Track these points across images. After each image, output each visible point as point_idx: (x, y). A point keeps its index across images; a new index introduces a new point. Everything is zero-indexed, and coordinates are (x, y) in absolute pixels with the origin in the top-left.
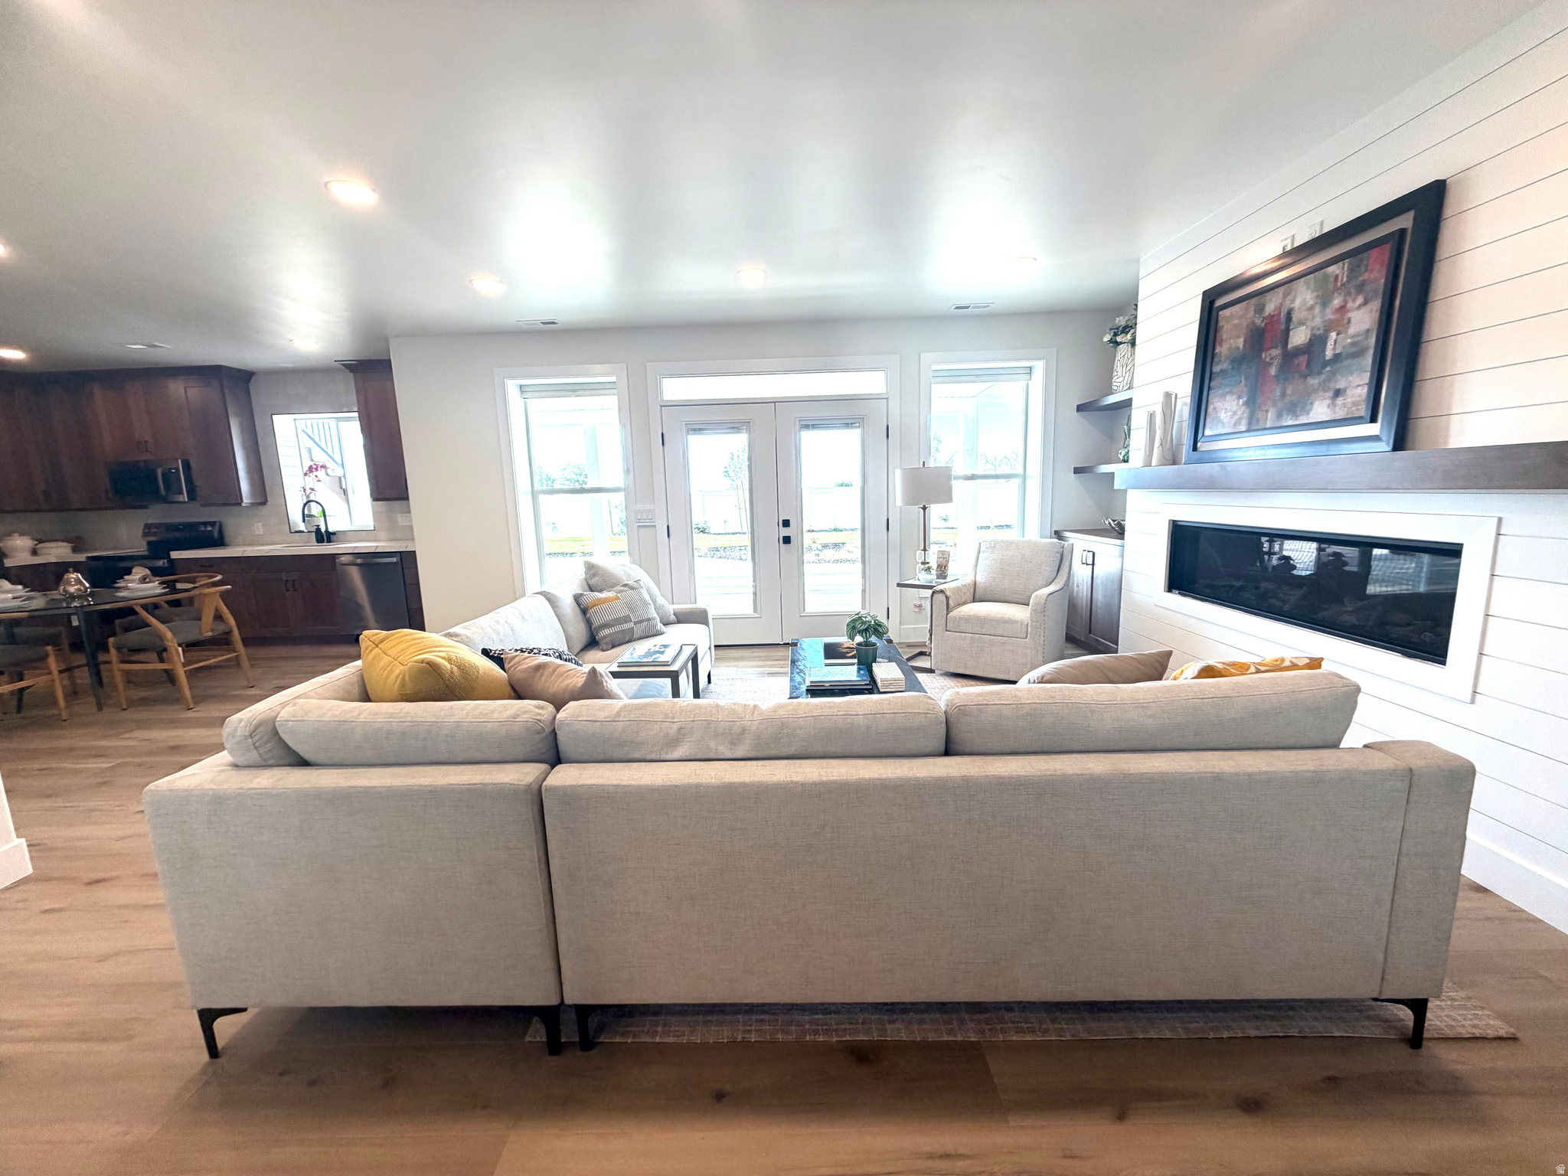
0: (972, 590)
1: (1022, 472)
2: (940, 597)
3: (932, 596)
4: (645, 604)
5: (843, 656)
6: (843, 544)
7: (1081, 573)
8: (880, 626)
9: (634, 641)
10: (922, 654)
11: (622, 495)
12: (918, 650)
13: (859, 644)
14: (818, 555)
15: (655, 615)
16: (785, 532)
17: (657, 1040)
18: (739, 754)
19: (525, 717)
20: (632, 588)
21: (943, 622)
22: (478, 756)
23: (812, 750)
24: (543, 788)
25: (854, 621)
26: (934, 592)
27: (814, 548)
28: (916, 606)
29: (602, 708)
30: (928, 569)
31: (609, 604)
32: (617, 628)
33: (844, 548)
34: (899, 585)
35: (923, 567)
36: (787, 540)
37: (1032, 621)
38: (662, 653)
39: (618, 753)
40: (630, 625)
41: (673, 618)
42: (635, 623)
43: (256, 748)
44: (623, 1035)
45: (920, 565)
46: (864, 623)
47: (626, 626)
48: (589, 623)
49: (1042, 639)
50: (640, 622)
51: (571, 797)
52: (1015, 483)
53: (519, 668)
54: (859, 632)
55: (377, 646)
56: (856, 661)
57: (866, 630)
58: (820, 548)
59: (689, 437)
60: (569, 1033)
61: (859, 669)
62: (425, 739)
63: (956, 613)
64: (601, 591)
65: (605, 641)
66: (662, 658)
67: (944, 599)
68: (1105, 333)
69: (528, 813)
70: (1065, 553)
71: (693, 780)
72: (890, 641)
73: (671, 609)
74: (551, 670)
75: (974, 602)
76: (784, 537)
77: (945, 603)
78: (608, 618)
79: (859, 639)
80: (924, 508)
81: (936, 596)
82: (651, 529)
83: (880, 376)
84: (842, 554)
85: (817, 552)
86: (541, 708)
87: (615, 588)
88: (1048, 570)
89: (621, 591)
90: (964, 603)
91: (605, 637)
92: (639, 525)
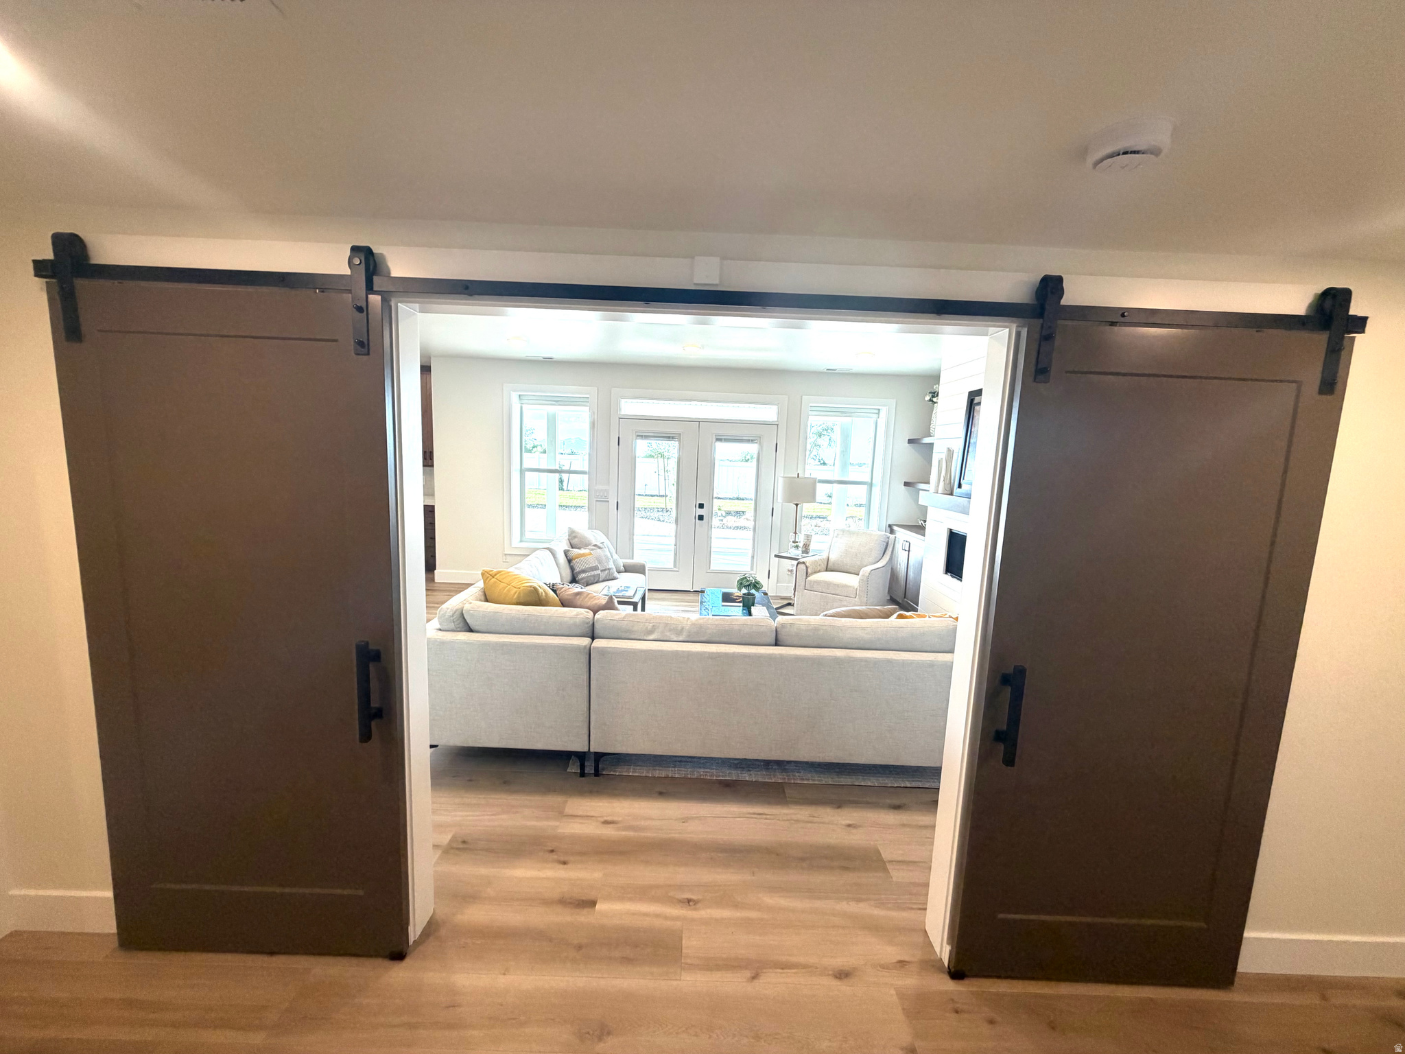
0: (826, 563)
1: (869, 481)
2: (802, 567)
3: (797, 566)
4: (608, 559)
5: (734, 601)
6: (743, 512)
7: (901, 557)
8: (758, 583)
9: (600, 582)
10: (789, 604)
11: (586, 477)
12: (786, 602)
13: (744, 594)
14: (722, 520)
15: (614, 567)
16: (700, 512)
17: (631, 774)
18: (681, 639)
19: (582, 616)
20: (600, 548)
21: (803, 583)
22: (559, 632)
23: (714, 639)
24: (592, 648)
25: (742, 579)
26: (798, 563)
27: (719, 514)
28: (789, 571)
29: (616, 615)
30: (797, 547)
31: (587, 560)
32: (591, 573)
33: (744, 517)
34: (776, 556)
35: (793, 544)
36: (701, 518)
37: (860, 587)
38: (627, 591)
39: (624, 635)
40: (599, 572)
41: (622, 568)
42: (602, 571)
43: (454, 622)
44: (614, 771)
45: (791, 543)
46: (748, 581)
47: (596, 573)
48: (572, 569)
49: (866, 599)
50: (605, 570)
51: (603, 652)
52: (865, 488)
53: (567, 593)
54: (744, 586)
55: (493, 577)
56: (741, 604)
57: (749, 586)
58: (724, 514)
59: (637, 441)
60: (590, 769)
61: (743, 609)
62: (535, 623)
63: (812, 578)
64: (579, 548)
65: (583, 581)
66: (627, 594)
67: (805, 568)
68: (926, 395)
69: (584, 659)
70: (890, 543)
71: (660, 648)
72: (766, 594)
73: (621, 562)
74: (585, 595)
75: (826, 571)
76: (699, 516)
77: (805, 571)
78: (584, 567)
79: (744, 591)
80: (797, 505)
81: (799, 566)
82: (604, 503)
83: (775, 408)
84: (741, 522)
85: (721, 518)
86: (588, 612)
87: (589, 547)
88: (877, 553)
89: (592, 550)
90: (819, 572)
91: (582, 579)
92: (597, 500)
